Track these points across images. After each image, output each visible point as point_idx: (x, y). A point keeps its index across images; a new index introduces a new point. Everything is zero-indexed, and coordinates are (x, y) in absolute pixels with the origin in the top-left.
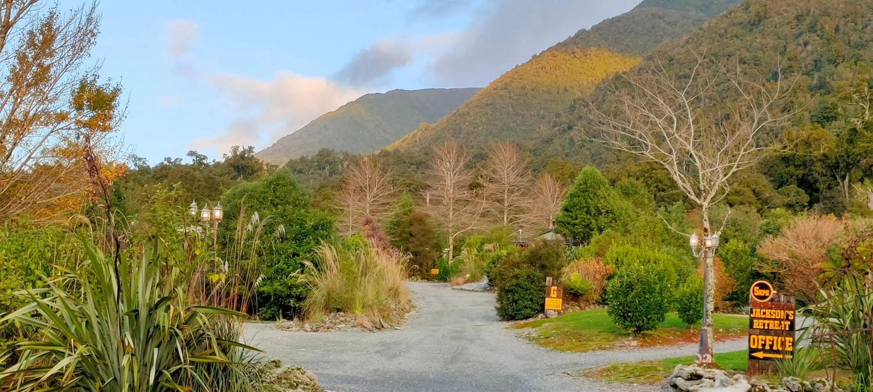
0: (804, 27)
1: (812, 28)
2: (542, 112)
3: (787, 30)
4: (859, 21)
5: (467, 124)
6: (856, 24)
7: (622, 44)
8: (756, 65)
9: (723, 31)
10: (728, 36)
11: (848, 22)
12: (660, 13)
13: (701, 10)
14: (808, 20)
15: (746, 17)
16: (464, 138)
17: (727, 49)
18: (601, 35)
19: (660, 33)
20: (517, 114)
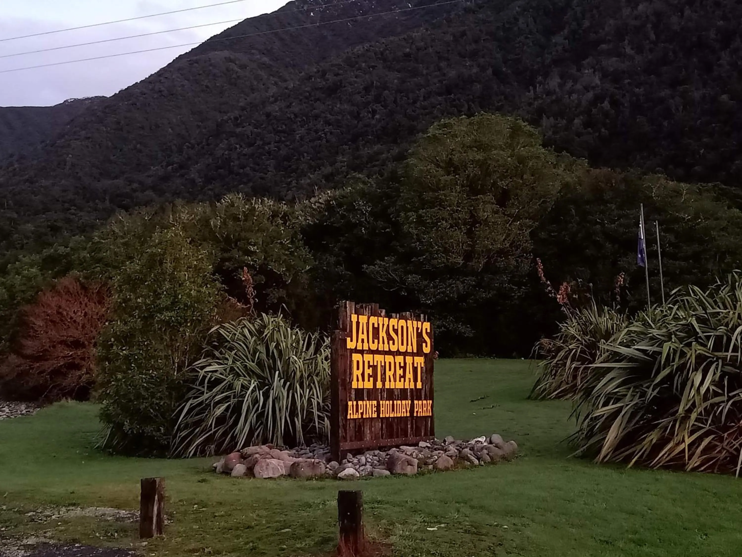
0: (370, 98)
1: (377, 100)
2: (138, 146)
3: (358, 98)
4: (411, 95)
5: (70, 156)
6: (408, 99)
7: (202, 85)
8: (338, 126)
9: (308, 94)
10: (313, 98)
11: (403, 96)
12: (232, 57)
13: (263, 53)
14: (373, 92)
15: (324, 83)
16: (70, 169)
17: (314, 111)
18: (182, 75)
19: (234, 76)
20: (116, 148)
